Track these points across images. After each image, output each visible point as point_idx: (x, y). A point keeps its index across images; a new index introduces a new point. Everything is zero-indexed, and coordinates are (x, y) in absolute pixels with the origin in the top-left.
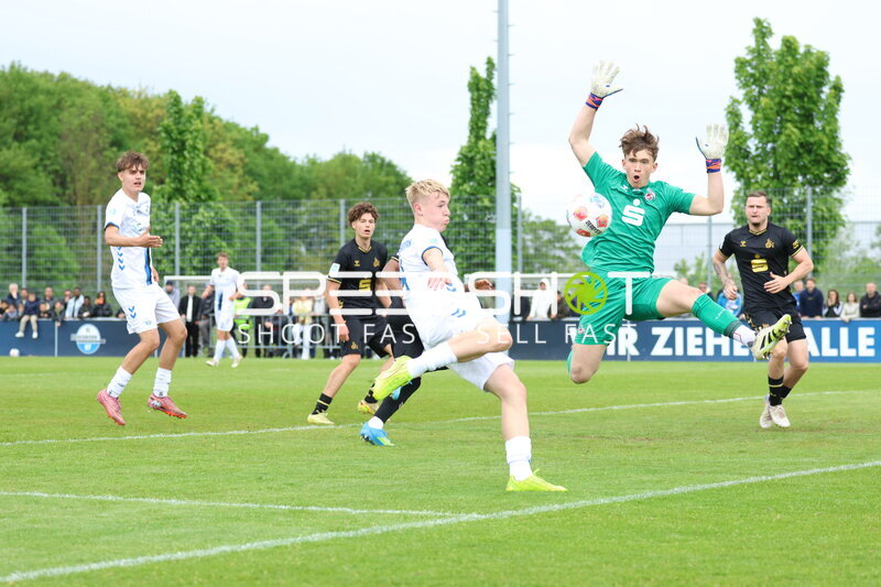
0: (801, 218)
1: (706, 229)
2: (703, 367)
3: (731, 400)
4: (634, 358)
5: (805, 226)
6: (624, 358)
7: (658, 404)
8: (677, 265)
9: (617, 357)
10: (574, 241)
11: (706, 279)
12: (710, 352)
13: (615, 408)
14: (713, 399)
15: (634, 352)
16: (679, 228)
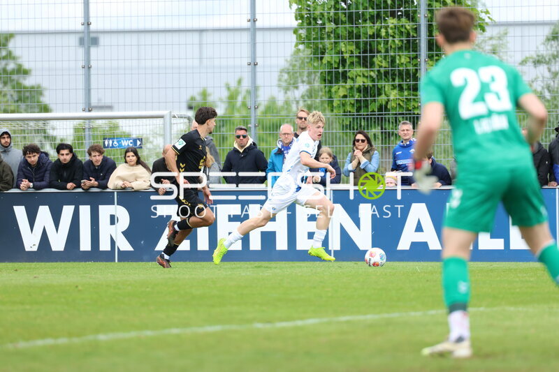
0: (411, 16)
1: (246, 37)
2: (245, 270)
3: (299, 323)
4: (124, 256)
5: (416, 30)
6: (108, 256)
7: (175, 331)
8: (193, 99)
9: (95, 254)
10: (14, 58)
11: (246, 122)
12: (255, 244)
13: (102, 337)
14: (269, 322)
15: (124, 245)
16: (196, 35)
